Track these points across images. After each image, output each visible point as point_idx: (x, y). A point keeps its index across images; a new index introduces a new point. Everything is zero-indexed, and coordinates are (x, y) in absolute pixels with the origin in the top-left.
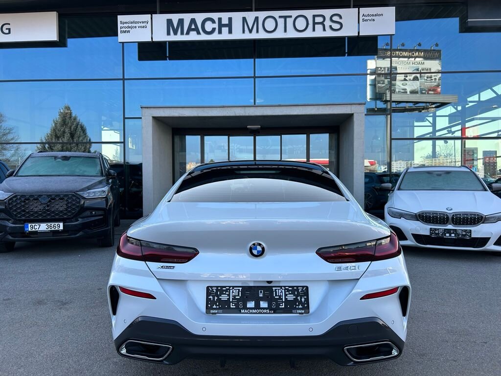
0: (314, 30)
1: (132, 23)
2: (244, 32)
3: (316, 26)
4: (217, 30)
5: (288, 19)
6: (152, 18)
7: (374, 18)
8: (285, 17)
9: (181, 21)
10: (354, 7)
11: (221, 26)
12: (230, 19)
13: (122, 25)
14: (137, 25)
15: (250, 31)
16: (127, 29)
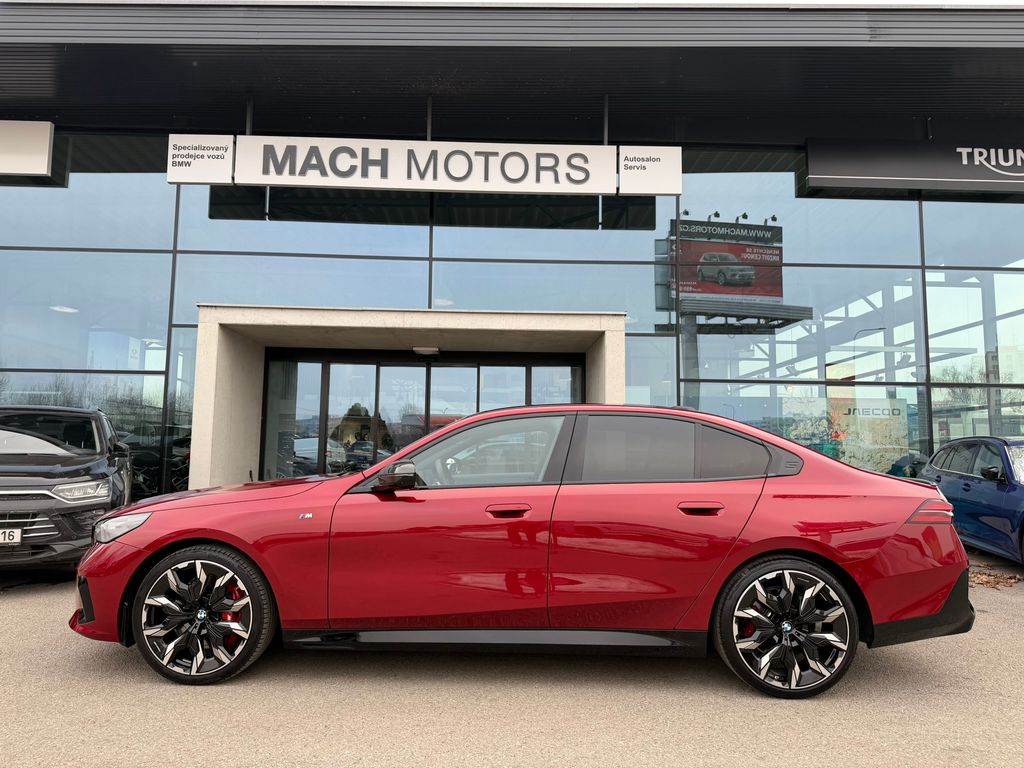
0: (538, 180)
1: (196, 148)
2: (409, 176)
3: (542, 173)
4: (359, 171)
5: (491, 159)
6: (235, 143)
7: (644, 164)
8: (487, 155)
9: (291, 151)
10: (610, 143)
11: (367, 162)
12: (385, 152)
13: (176, 152)
14: (205, 153)
15: (422, 176)
16: (185, 160)
